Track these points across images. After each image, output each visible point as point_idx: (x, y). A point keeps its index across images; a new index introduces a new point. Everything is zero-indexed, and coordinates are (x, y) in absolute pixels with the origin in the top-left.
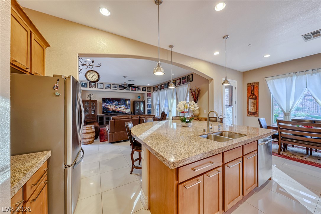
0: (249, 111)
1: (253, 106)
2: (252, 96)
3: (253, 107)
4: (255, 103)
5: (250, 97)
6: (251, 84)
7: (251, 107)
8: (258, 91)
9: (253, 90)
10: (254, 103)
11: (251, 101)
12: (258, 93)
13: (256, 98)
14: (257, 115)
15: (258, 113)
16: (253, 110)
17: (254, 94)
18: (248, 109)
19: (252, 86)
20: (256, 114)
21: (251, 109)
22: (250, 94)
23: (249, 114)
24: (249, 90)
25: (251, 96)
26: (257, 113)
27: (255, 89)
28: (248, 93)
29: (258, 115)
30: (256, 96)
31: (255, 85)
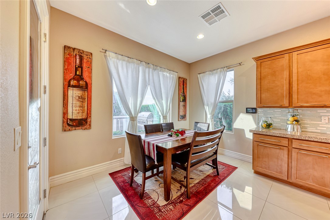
0: (70, 117)
1: (78, 104)
2: (78, 81)
3: (80, 107)
4: (84, 99)
5: (72, 83)
6: (74, 49)
7: (76, 107)
8: (90, 73)
9: (81, 66)
10: (81, 99)
11: (73, 93)
12: (90, 77)
13: (86, 87)
14: (87, 126)
15: (90, 122)
16: (80, 114)
17: (81, 78)
18: (65, 113)
19: (78, 57)
20: (87, 123)
21: (74, 112)
22: (72, 75)
23: (69, 125)
24: (69, 64)
25: (74, 79)
26: (89, 120)
27: (85, 65)
28: (66, 71)
29: (90, 125)
30: (86, 82)
31: (85, 57)
